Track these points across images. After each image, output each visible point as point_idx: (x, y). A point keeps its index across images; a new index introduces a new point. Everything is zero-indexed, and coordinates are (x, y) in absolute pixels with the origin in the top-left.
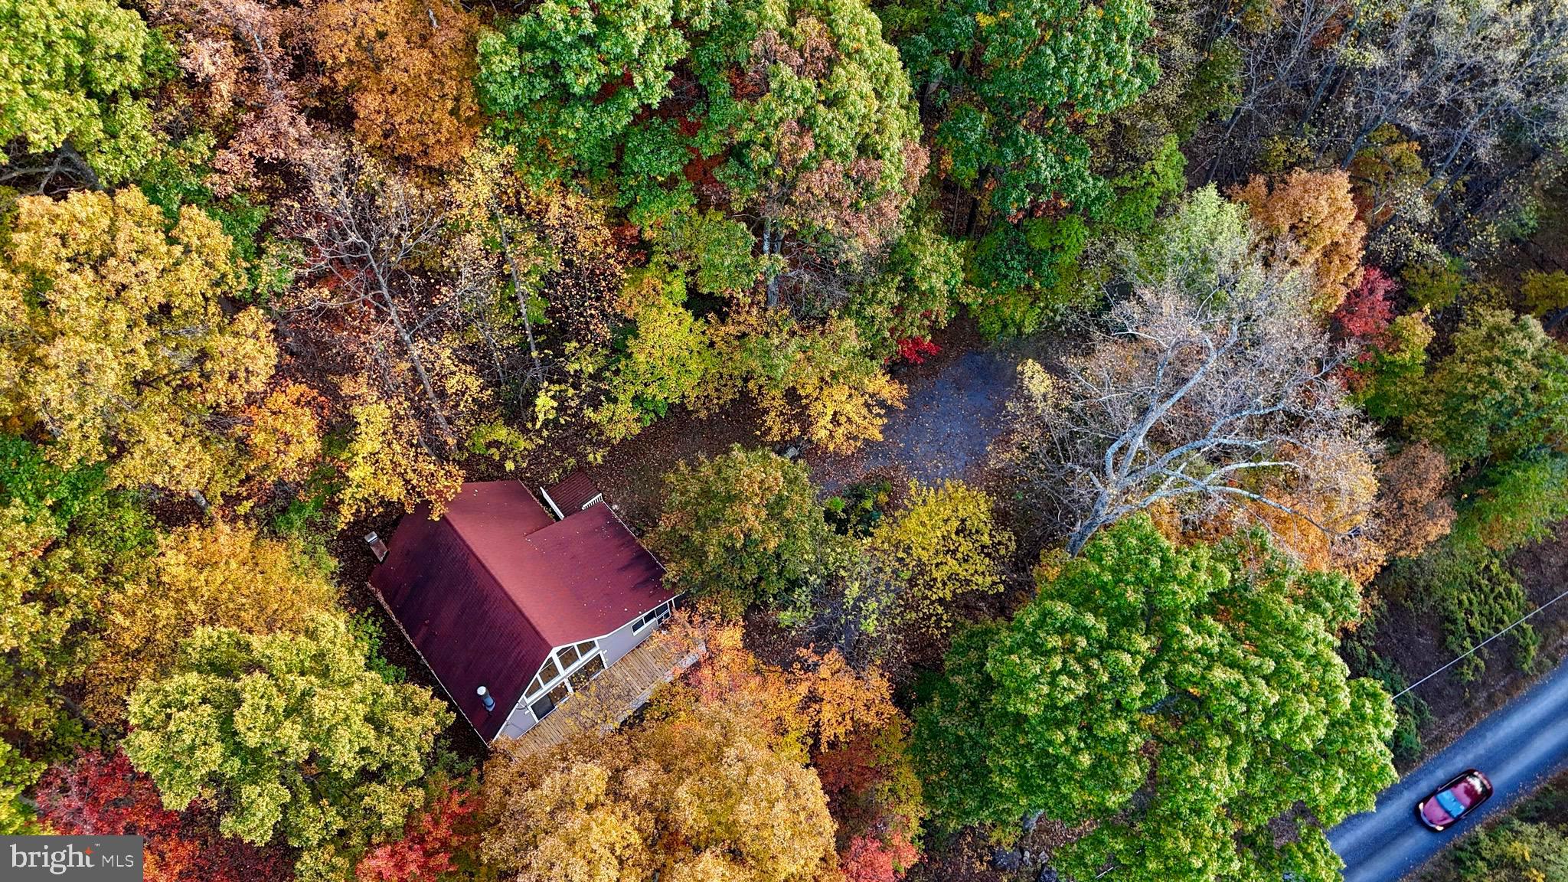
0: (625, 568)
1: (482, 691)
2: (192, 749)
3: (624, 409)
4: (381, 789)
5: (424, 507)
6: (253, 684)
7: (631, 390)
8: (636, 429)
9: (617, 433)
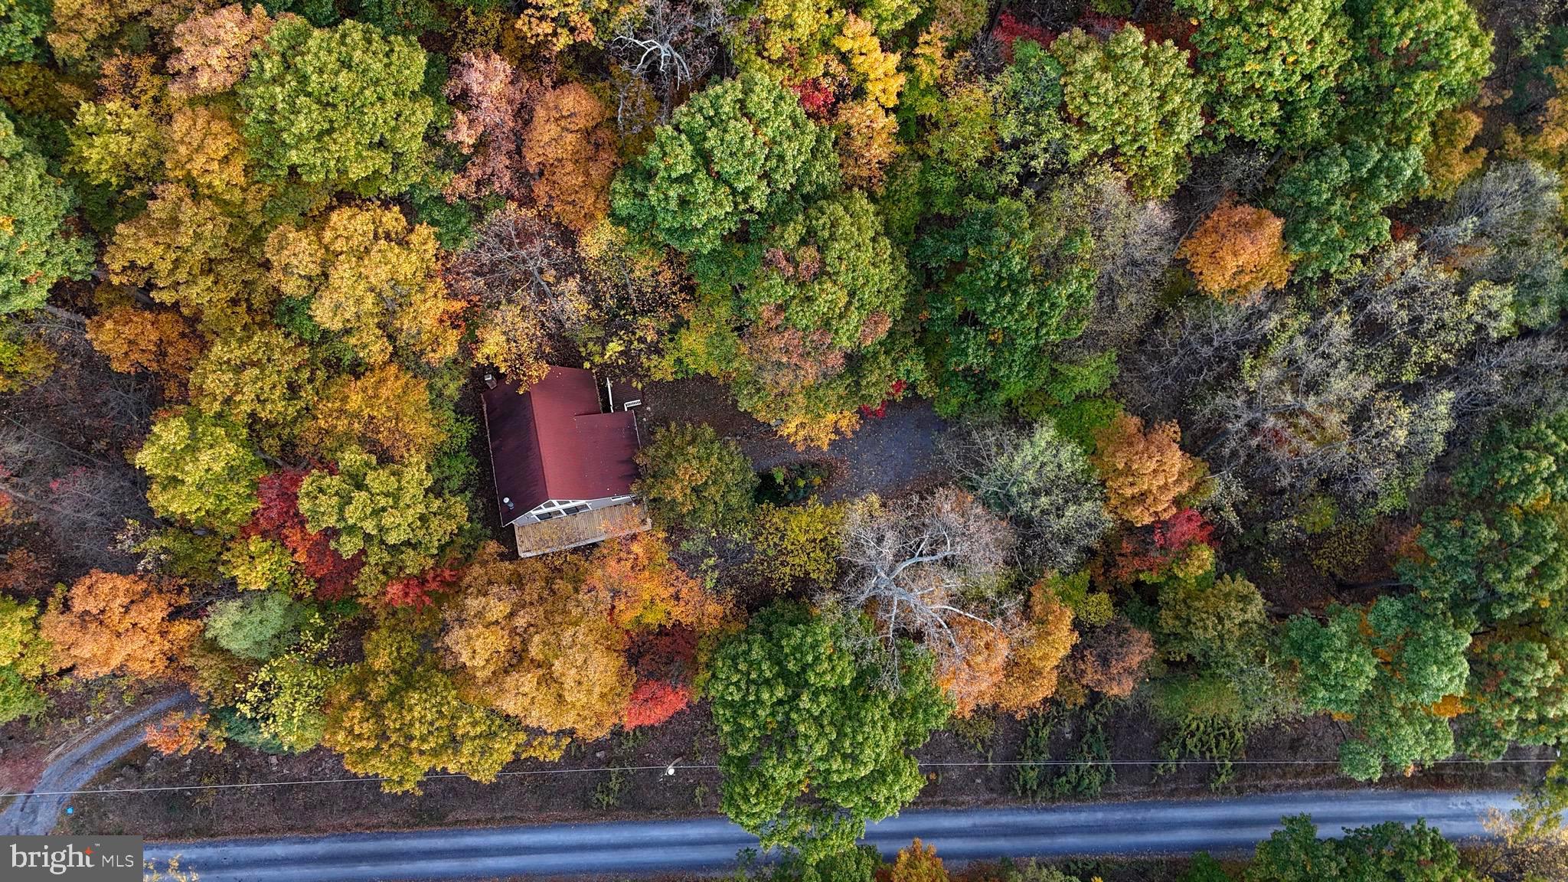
0: (623, 462)
1: (506, 500)
2: (323, 514)
3: (668, 362)
4: (412, 553)
5: (518, 384)
6: (361, 496)
7: (677, 354)
8: (670, 378)
9: (658, 376)
